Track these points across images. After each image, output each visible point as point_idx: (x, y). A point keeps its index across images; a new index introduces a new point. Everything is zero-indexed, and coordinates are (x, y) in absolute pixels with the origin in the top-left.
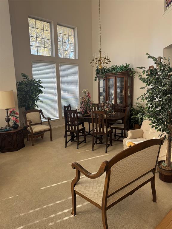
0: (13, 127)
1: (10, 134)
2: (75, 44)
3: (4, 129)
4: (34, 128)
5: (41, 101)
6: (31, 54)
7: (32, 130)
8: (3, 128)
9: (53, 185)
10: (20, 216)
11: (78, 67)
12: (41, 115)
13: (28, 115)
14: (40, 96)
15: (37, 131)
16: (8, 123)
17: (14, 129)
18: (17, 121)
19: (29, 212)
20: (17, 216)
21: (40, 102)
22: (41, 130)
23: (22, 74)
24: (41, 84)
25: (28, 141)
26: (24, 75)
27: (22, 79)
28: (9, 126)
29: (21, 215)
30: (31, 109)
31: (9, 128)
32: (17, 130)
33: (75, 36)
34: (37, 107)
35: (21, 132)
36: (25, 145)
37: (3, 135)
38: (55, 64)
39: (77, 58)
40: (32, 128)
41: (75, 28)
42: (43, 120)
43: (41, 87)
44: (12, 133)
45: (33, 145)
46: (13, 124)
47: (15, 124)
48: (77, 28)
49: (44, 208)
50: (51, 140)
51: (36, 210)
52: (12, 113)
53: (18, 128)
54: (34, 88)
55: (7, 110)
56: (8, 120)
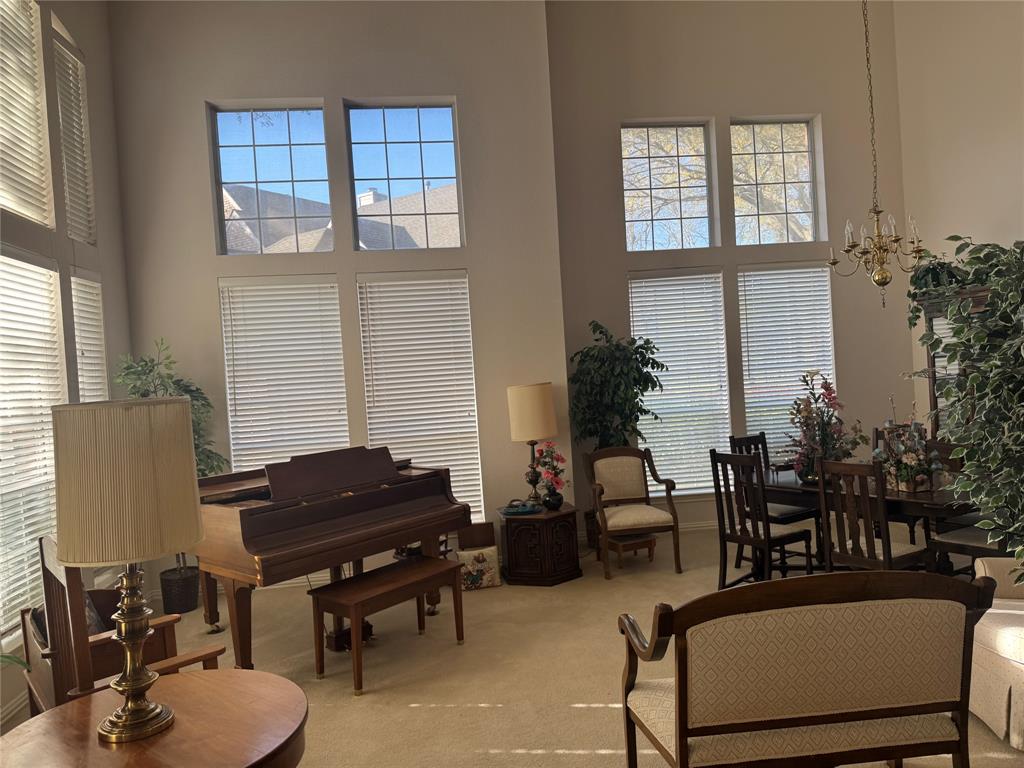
0: (546, 503)
1: (534, 526)
2: (814, 182)
3: (516, 506)
4: (611, 516)
5: (656, 418)
6: (629, 249)
7: (605, 521)
8: (515, 503)
9: (610, 705)
10: (486, 754)
11: (828, 274)
12: (648, 473)
13: (601, 465)
14: (649, 399)
15: (621, 524)
16: (534, 487)
17: (549, 509)
18: (557, 483)
19: (513, 751)
20: (481, 751)
21: (654, 421)
22: (636, 522)
23: (590, 325)
24: (653, 353)
25: (599, 559)
26: (596, 327)
27: (590, 340)
28: (536, 497)
29: (492, 751)
30: (612, 444)
31: (533, 506)
32: (554, 514)
33: (812, 151)
34: (643, 438)
35: (569, 523)
36: (581, 571)
37: (514, 525)
38: (720, 275)
39: (824, 237)
40: (607, 515)
41: (812, 119)
42: (656, 490)
43: (656, 364)
44: (537, 520)
45: (608, 577)
46: (546, 492)
47: (552, 492)
48: (820, 116)
49: (557, 754)
50: (679, 571)
51: (534, 752)
52: (545, 457)
53: (561, 509)
54: (622, 371)
55: (533, 444)
56: (534, 479)
